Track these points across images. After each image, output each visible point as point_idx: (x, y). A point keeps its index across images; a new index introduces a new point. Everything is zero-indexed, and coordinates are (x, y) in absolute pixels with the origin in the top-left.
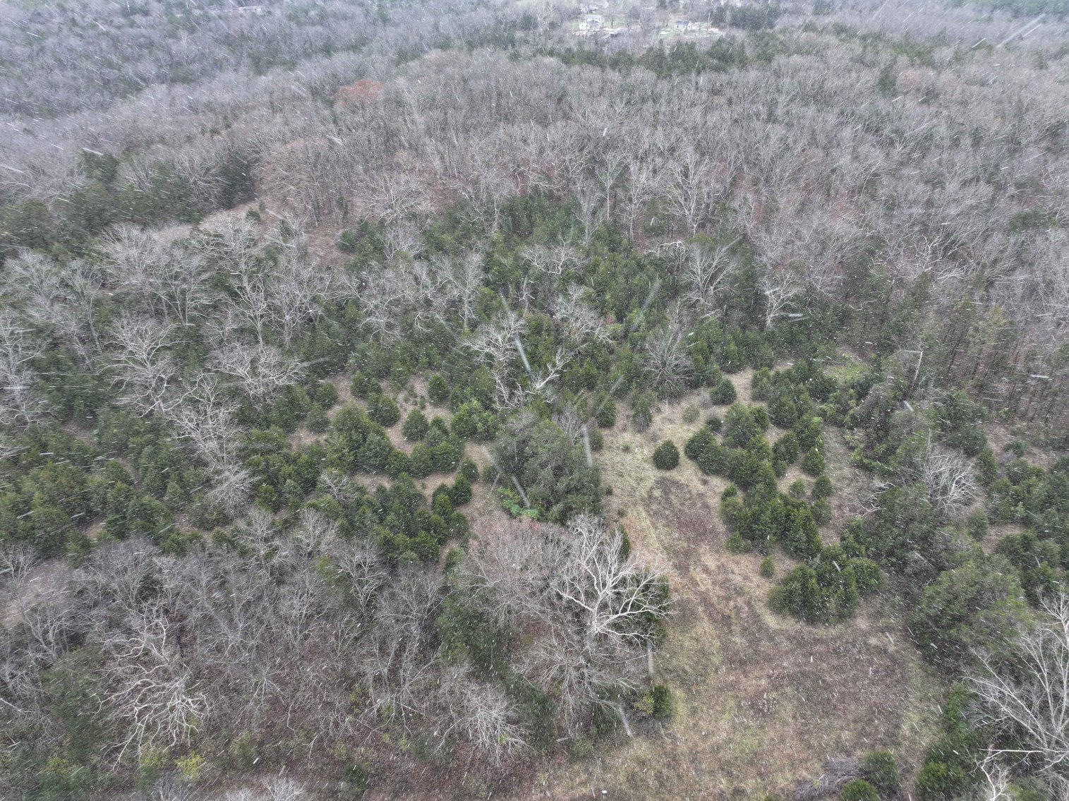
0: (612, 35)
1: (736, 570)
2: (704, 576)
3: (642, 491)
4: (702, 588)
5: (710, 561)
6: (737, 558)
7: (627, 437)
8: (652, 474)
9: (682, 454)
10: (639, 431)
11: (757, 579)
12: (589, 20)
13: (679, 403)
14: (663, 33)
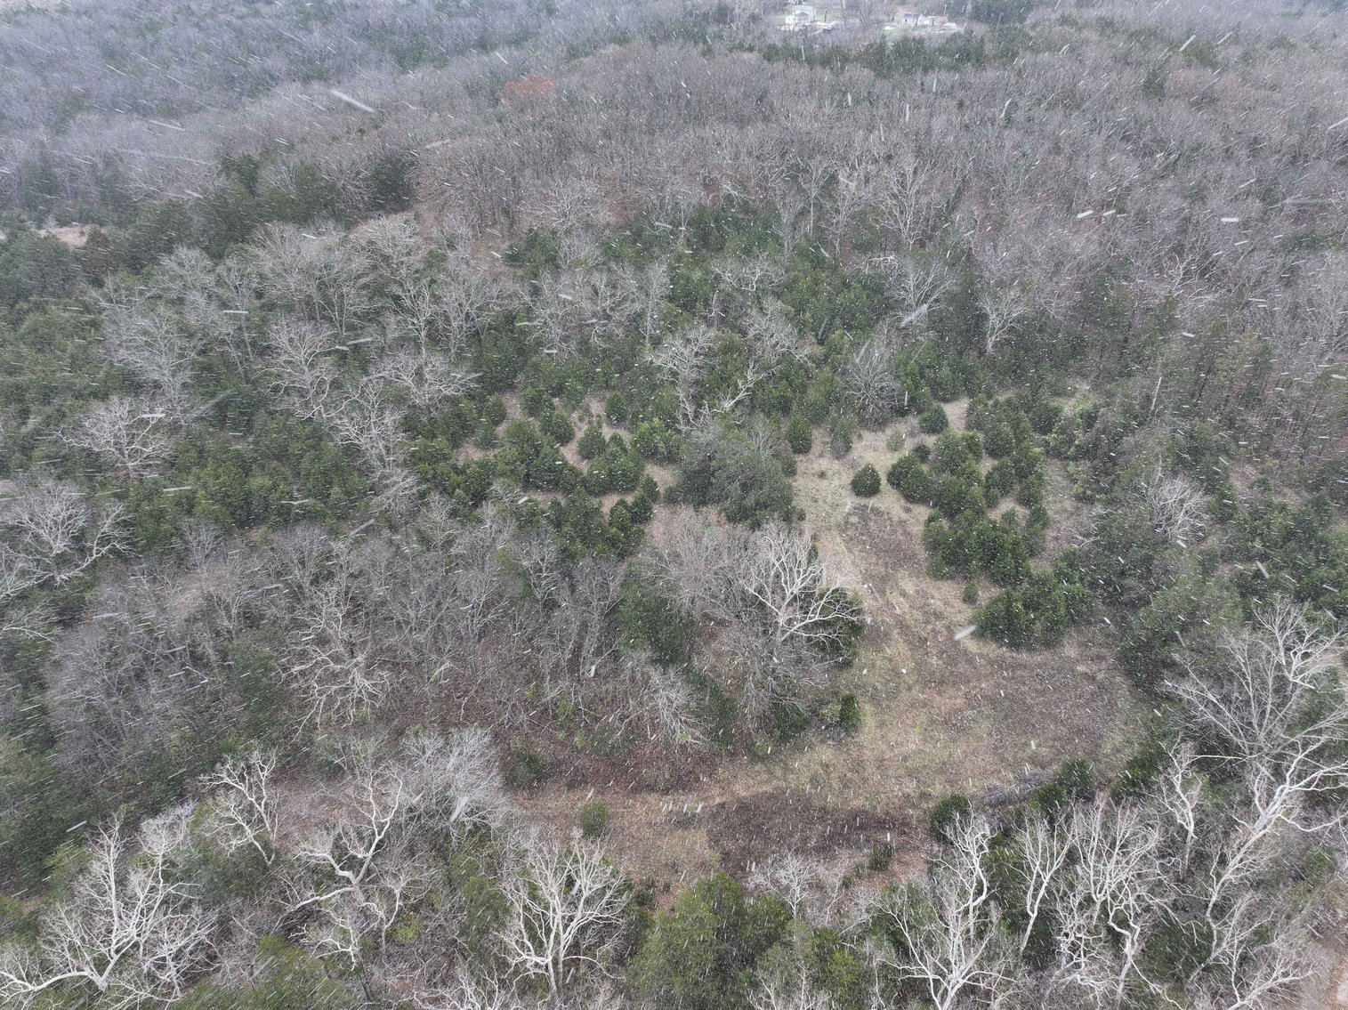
0: (825, 31)
1: (936, 595)
2: (901, 599)
3: (838, 517)
4: (898, 611)
5: (909, 586)
6: (939, 583)
7: (824, 464)
8: (850, 502)
9: (884, 481)
10: (838, 459)
11: (959, 604)
12: (797, 12)
13: (884, 431)
14: (887, 28)
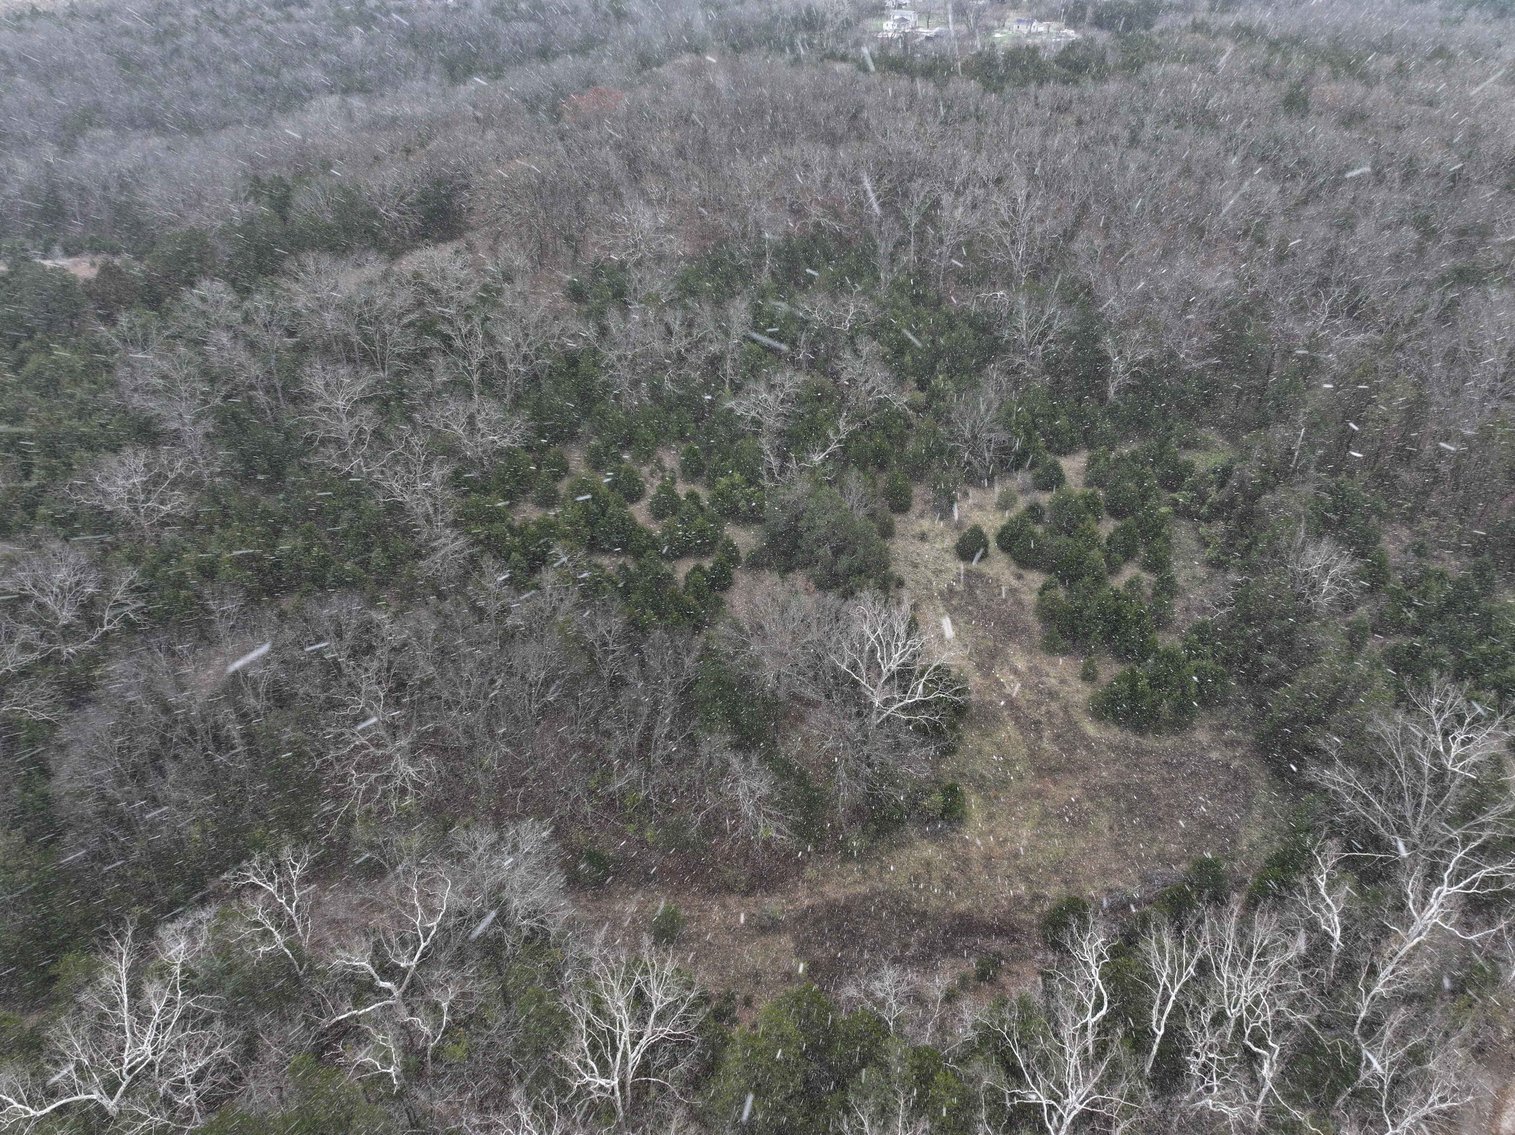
0: (928, 38)
1: (1051, 671)
2: (1012, 677)
3: (941, 585)
4: (1009, 691)
5: (1021, 662)
6: (1054, 659)
7: (925, 524)
8: (954, 566)
9: (992, 543)
10: (939, 518)
11: (1076, 683)
12: (897, 17)
13: (992, 488)
14: (997, 35)
